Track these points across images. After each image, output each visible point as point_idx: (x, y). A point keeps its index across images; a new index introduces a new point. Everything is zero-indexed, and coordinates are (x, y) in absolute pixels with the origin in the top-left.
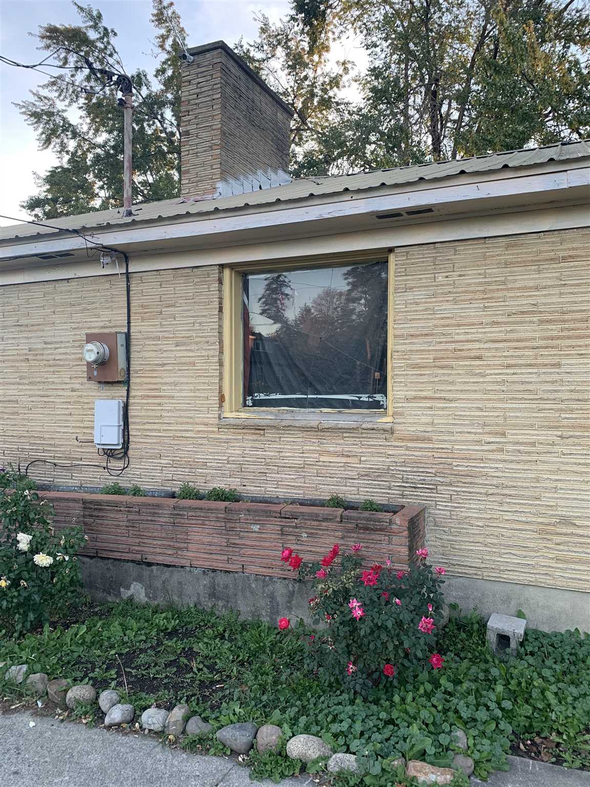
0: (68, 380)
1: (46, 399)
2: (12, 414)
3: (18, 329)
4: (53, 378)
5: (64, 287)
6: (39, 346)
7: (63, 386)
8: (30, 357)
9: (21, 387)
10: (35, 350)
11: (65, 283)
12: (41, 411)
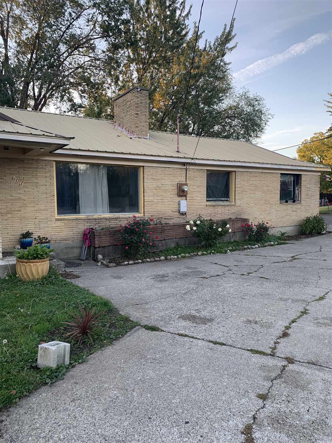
0: (169, 195)
1: (163, 201)
2: (151, 205)
3: (153, 180)
4: (164, 194)
5: (168, 169)
6: (161, 185)
7: (168, 197)
8: (157, 188)
9: (154, 197)
10: (159, 186)
11: (168, 168)
12: (160, 204)
